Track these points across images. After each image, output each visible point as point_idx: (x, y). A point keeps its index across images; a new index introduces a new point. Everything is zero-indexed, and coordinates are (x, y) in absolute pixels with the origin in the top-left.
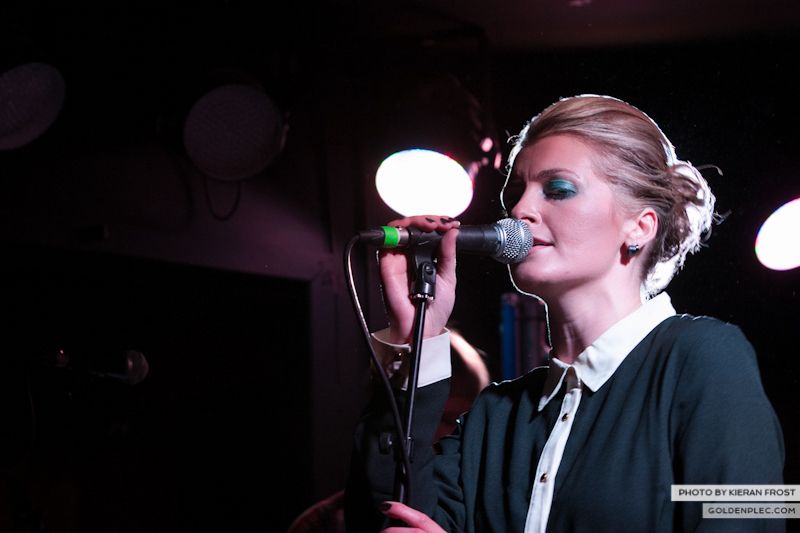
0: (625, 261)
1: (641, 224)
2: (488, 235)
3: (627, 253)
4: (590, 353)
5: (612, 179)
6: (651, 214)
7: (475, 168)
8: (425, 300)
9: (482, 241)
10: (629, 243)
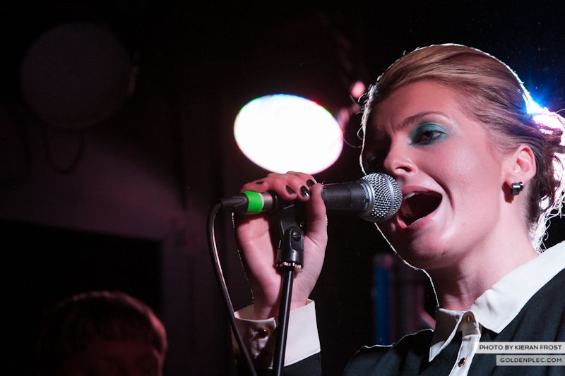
0: (509, 198)
1: (519, 162)
2: (355, 193)
3: (510, 192)
4: (489, 295)
5: (483, 119)
6: (526, 150)
7: (344, 115)
8: (292, 268)
9: (349, 200)
10: (511, 181)
